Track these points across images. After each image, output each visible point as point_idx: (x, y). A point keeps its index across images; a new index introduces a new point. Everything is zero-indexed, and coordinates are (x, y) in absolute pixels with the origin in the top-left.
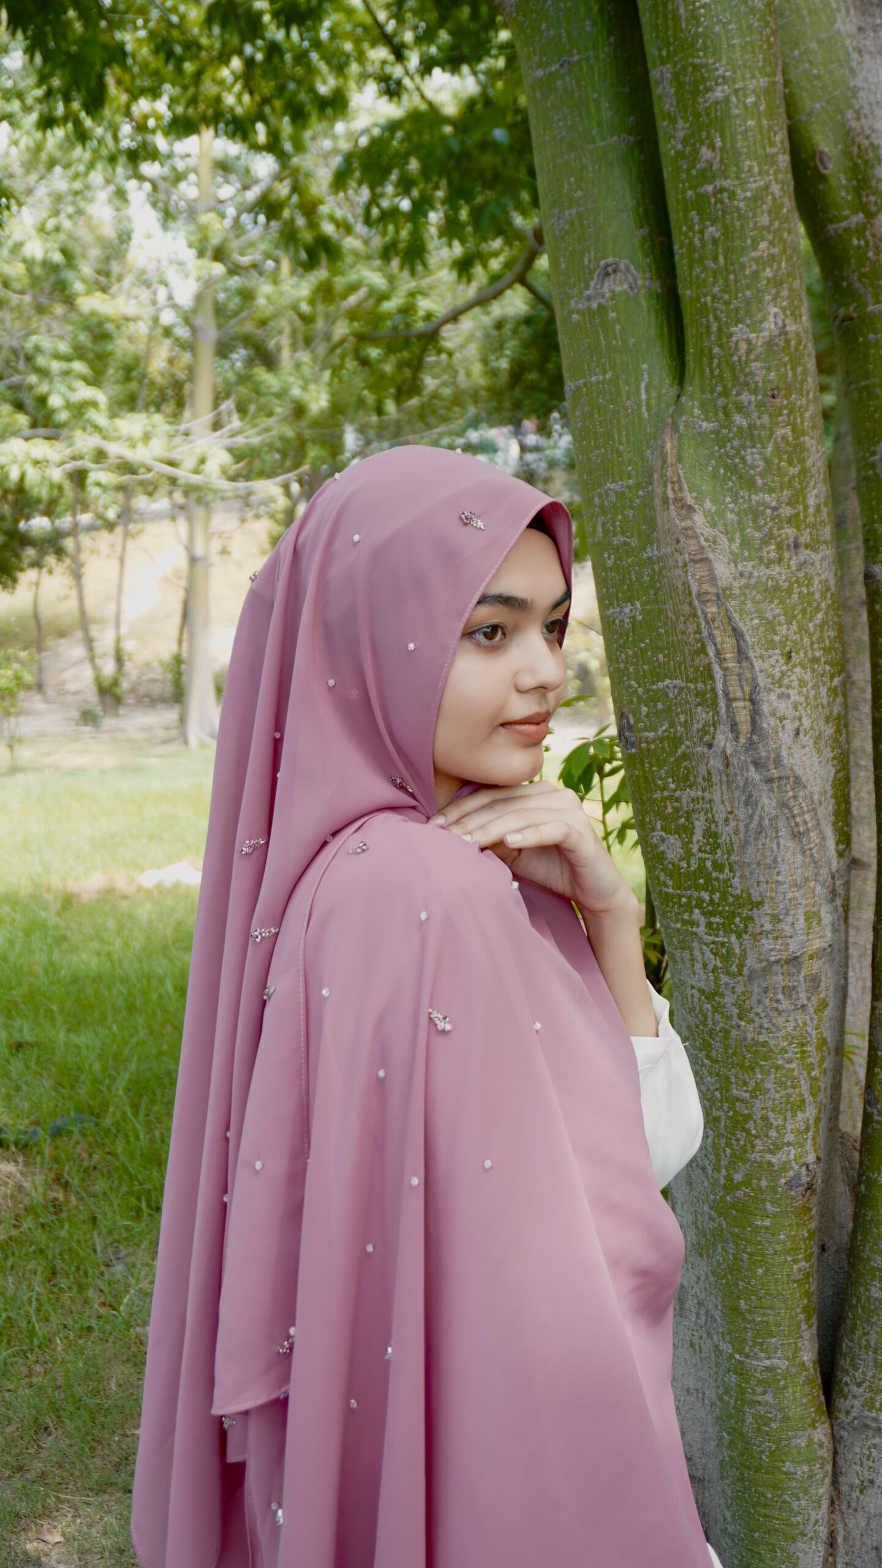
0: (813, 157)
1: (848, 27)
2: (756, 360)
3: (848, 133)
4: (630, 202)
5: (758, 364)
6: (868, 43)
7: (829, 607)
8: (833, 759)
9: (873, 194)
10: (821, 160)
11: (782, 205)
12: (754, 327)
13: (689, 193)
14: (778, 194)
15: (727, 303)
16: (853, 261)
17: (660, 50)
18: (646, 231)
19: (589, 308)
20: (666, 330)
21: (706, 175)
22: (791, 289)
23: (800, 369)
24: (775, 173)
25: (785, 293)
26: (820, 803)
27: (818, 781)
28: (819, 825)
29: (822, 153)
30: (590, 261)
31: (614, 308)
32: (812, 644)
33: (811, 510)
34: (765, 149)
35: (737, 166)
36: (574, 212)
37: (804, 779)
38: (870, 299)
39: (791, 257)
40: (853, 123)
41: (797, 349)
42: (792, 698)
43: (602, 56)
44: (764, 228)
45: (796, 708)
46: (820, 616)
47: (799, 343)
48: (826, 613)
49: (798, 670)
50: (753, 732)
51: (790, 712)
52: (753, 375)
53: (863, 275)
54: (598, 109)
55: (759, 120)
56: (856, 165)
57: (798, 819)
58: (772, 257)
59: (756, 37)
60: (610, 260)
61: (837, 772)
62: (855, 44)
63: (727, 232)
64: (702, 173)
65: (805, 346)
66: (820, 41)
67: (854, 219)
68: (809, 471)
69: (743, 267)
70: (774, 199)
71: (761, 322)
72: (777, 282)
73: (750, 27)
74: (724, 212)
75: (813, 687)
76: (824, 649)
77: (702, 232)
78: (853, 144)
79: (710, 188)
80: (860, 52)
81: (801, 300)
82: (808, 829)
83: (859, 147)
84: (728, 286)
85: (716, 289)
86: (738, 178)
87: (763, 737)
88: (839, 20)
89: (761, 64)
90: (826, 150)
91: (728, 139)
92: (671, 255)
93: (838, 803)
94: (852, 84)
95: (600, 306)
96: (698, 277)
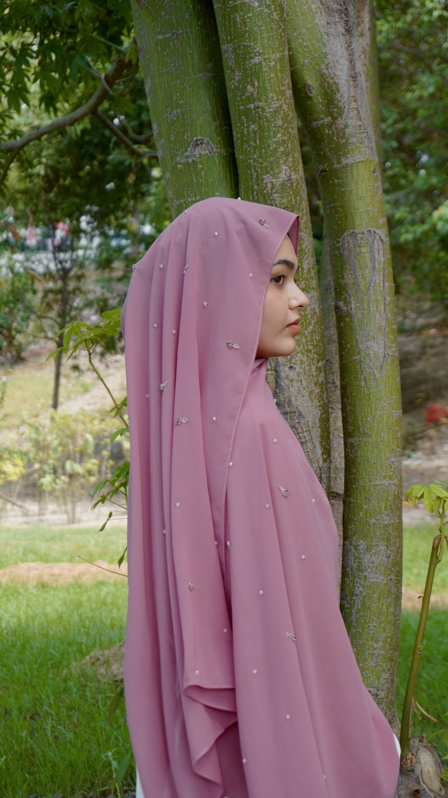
0: (304, 87)
1: (321, 22)
2: (276, 193)
3: (322, 76)
4: (209, 108)
5: (277, 195)
6: (332, 31)
7: (316, 323)
8: (320, 406)
9: (336, 108)
10: (308, 89)
11: (288, 115)
12: (274, 176)
13: (242, 107)
14: (286, 110)
15: (261, 163)
16: (326, 141)
17: (227, 36)
18: (218, 123)
19: (187, 162)
20: (228, 175)
21: (250, 100)
22: (293, 157)
23: (298, 198)
24: (285, 99)
25: (290, 159)
26: (313, 428)
27: (311, 416)
28: (312, 439)
29: (309, 85)
30: (188, 137)
31: (201, 163)
32: (307, 342)
33: (305, 271)
34: (279, 88)
35: (266, 96)
36: (179, 111)
37: (303, 414)
38: (335, 161)
39: (293, 141)
40: (325, 71)
41: (297, 188)
42: (297, 370)
43: (194, 32)
44: (279, 126)
45: (299, 376)
46: (311, 327)
47: (298, 185)
48: (314, 327)
49: (299, 355)
50: (276, 387)
51: (295, 377)
52: (275, 200)
53: (331, 149)
54: (192, 59)
55: (276, 74)
56: (326, 92)
57: (301, 435)
58: (284, 141)
59: (275, 33)
60: (199, 137)
61: (322, 414)
62: (325, 30)
63: (261, 128)
64: (248, 98)
65: (301, 186)
66: (307, 29)
67: (326, 120)
68: (304, 250)
69: (269, 146)
70: (284, 113)
71: (278, 174)
72: (286, 154)
73: (271, 29)
74: (259, 118)
75: (308, 365)
76: (313, 345)
77: (248, 127)
78: (325, 81)
79: (252, 106)
80: (328, 35)
81: (298, 163)
82: (306, 441)
83: (328, 83)
84: (261, 155)
85: (255, 156)
86: (266, 102)
87: (282, 390)
88: (317, 18)
89: (277, 46)
90: (311, 84)
91: (261, 83)
92: (232, 136)
93: (322, 432)
94: (324, 51)
95: (193, 161)
96: (246, 149)
